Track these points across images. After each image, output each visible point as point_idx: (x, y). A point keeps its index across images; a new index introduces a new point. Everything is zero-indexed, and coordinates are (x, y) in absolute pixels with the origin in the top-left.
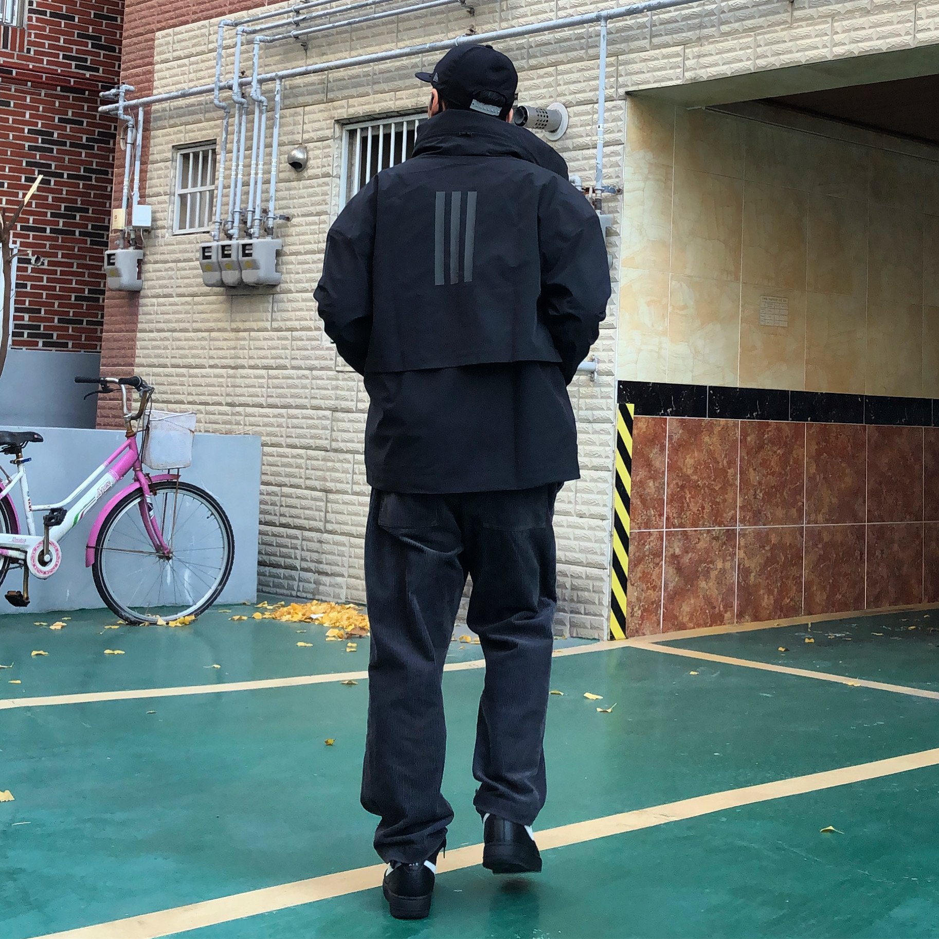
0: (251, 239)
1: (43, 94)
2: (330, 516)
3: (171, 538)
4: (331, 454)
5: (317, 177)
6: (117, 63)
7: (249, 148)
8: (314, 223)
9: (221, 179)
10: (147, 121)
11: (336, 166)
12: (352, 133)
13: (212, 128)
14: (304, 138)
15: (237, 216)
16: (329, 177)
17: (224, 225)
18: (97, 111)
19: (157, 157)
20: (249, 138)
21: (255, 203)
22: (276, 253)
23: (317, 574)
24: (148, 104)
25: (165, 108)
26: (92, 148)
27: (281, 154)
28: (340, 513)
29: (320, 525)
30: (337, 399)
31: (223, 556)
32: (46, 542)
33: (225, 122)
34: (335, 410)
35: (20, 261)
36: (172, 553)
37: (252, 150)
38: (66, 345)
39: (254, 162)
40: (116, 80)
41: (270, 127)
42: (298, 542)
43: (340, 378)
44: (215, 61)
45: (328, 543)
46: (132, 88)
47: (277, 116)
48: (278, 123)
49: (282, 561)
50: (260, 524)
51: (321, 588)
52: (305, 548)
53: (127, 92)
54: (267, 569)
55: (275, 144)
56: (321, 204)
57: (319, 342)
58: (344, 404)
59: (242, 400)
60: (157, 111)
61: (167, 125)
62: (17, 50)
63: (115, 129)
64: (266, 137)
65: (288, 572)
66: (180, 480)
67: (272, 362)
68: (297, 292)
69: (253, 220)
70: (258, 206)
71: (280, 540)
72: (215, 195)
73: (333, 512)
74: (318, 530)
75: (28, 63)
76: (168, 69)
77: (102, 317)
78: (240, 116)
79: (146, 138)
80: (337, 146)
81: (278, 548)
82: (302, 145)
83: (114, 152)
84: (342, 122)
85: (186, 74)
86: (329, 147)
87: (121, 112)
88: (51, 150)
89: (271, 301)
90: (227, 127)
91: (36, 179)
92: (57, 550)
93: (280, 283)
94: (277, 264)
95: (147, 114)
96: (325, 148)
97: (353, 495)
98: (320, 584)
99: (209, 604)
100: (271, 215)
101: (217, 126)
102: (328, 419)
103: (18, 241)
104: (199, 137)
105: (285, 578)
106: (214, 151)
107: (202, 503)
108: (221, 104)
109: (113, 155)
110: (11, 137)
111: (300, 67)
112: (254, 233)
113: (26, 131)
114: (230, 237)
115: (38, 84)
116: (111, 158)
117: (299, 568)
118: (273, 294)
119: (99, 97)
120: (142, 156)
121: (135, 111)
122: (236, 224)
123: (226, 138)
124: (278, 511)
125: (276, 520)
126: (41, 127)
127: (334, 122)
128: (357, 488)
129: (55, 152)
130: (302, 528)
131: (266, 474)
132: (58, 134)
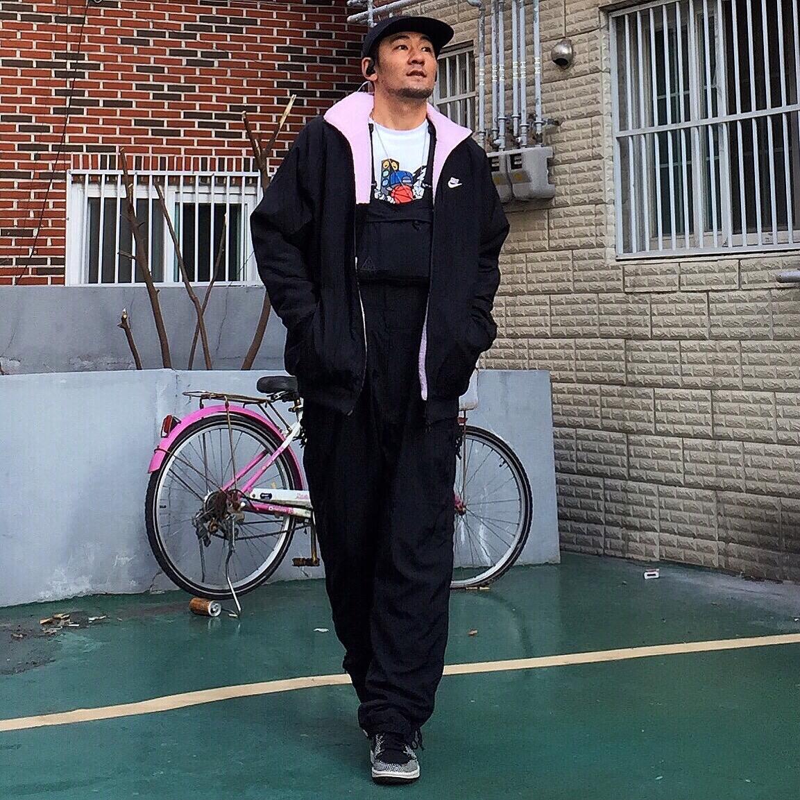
0: (519, 148)
1: (289, 8)
2: (633, 461)
3: (463, 489)
4: (628, 388)
5: (585, 74)
7: (508, 48)
8: (587, 126)
9: (481, 84)
11: (605, 60)
12: (619, 22)
13: (467, 28)
14: (567, 31)
15: (502, 124)
16: (598, 72)
17: (489, 135)
18: (346, 22)
20: (508, 37)
21: (520, 108)
22: (548, 163)
23: (624, 528)
24: (397, 9)
25: (416, 11)
26: (343, 62)
27: (543, 51)
28: (644, 457)
29: (624, 471)
30: (629, 324)
31: (521, 510)
33: (481, 21)
34: (627, 338)
36: (465, 507)
37: (512, 49)
39: (515, 63)
41: (530, 22)
42: (601, 492)
43: (631, 301)
45: (634, 492)
47: (536, 9)
48: (537, 16)
49: (584, 514)
50: (556, 471)
51: (631, 544)
52: (608, 499)
54: (569, 523)
55: (537, 40)
56: (592, 103)
57: (603, 261)
58: (638, 330)
59: (525, 330)
64: (526, 34)
65: (592, 527)
66: (467, 424)
67: (554, 286)
68: (574, 205)
69: (519, 127)
70: (524, 111)
71: (580, 490)
72: (476, 103)
73: (636, 456)
74: (622, 477)
78: (497, 12)
80: (604, 36)
81: (579, 499)
82: (565, 39)
84: (608, 8)
86: (596, 38)
87: (371, 20)
88: (302, 68)
89: (546, 217)
90: (483, 26)
91: (289, 99)
93: (554, 196)
94: (549, 175)
96: (590, 40)
97: (657, 435)
98: (629, 540)
99: (509, 565)
100: (538, 120)
101: (472, 26)
102: (621, 348)
105: (589, 533)
106: (471, 53)
107: (493, 449)
110: (260, 57)
112: (522, 141)
113: (275, 49)
114: (496, 148)
117: (604, 522)
118: (548, 209)
119: (347, 6)
122: (502, 133)
123: (483, 39)
124: (574, 456)
125: (573, 466)
126: (290, 44)
127: (598, 10)
128: (660, 427)
129: (305, 69)
130: (602, 475)
131: (558, 414)
132: (307, 49)
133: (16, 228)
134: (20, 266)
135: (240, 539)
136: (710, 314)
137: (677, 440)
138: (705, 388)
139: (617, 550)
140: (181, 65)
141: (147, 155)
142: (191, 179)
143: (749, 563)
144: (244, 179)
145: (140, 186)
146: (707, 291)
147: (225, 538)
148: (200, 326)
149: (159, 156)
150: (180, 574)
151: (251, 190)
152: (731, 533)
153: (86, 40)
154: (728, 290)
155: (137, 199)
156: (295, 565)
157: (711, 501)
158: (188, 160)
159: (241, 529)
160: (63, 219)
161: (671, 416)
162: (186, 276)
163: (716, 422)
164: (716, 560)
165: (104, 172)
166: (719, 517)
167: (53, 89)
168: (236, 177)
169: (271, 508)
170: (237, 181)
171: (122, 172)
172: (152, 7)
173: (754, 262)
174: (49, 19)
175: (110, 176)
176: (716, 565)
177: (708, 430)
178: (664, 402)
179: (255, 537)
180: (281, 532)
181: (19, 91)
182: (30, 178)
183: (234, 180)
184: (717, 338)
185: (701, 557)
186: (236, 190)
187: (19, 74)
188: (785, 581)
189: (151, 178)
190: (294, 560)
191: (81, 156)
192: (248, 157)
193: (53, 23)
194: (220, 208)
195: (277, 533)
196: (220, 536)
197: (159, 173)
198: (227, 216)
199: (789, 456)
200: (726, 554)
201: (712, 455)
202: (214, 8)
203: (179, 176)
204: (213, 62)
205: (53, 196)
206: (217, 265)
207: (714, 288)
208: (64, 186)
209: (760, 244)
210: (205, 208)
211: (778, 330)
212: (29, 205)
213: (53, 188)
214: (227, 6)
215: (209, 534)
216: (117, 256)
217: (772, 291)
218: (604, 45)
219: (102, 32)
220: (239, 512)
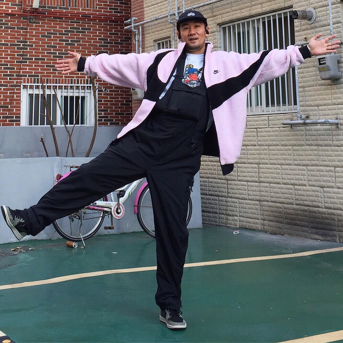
1: (103, 24)
2: (229, 190)
6: (129, 9)
10: (143, 31)
11: (219, 43)
12: (224, 29)
13: (168, 31)
16: (216, 48)
18: (124, 29)
19: (148, 45)
23: (226, 215)
24: (142, 25)
25: (149, 25)
26: (123, 44)
28: (234, 189)
29: (226, 194)
32: (118, 204)
33: (173, 29)
35: (99, 91)
38: (118, 124)
40: (130, 16)
42: (217, 202)
44: (168, 5)
45: (230, 202)
46: (136, 18)
49: (211, 210)
50: (201, 194)
52: (220, 205)
53: (135, 20)
54: (205, 213)
60: (146, 27)
61: (151, 32)
62: (92, 7)
63: (131, 35)
65: (214, 215)
71: (210, 201)
73: (230, 189)
74: (225, 197)
75: (97, 12)
76: (149, 10)
77: (132, 111)
79: (143, 38)
80: (219, 34)
81: (209, 205)
83: (131, 45)
84: (221, 24)
85: (156, 11)
86: (216, 35)
87: (133, 28)
88: (107, 46)
90: (174, 31)
92: (123, 207)
95: (142, 28)
96: (213, 36)
97: (238, 181)
98: (228, 220)
101: (170, 31)
103: (98, 83)
104: (164, 36)
105: (213, 217)
106: (170, 41)
108: (171, 22)
109: (131, 46)
110: (92, 42)
111: (202, 3)
113: (98, 39)
115: (101, 20)
116: (130, 47)
117: (219, 213)
119: (124, 23)
120: (142, 45)
121: (138, 28)
123: (174, 35)
124: (208, 189)
125: (207, 192)
126: (103, 37)
127: (216, 24)
128: (239, 178)
129: (109, 47)
130: (218, 196)
131: (202, 173)
132: (110, 39)
133: (2, 105)
134: (4, 119)
135: (85, 219)
136: (258, 136)
137: (246, 183)
138: (256, 164)
139: (224, 223)
140: (63, 45)
141: (51, 78)
142: (67, 87)
143: (272, 228)
144: (86, 87)
145: (48, 89)
146: (257, 128)
147: (79, 219)
148: (70, 141)
149: (55, 78)
150: (63, 232)
151: (89, 91)
152: (266, 217)
153: (28, 36)
154: (264, 128)
155: (47, 94)
156: (105, 229)
157: (258, 205)
158: (66, 80)
159: (85, 216)
160: (20, 102)
161: (244, 174)
162: (65, 123)
163: (260, 176)
164: (260, 227)
165: (35, 84)
166: (261, 211)
167: (16, 54)
168: (83, 86)
169: (96, 208)
170: (83, 88)
171: (41, 84)
172: (52, 24)
173: (273, 117)
174: (14, 28)
175: (37, 86)
176: (260, 229)
177: (257, 179)
178: (241, 169)
179: (90, 219)
180: (99, 217)
181: (3, 54)
182: (8, 87)
183: (82, 87)
184: (260, 145)
185: (254, 226)
186: (83, 91)
187: (3, 48)
188: (285, 235)
189: (52, 86)
190: (105, 227)
191: (26, 79)
192: (88, 79)
193: (16, 30)
194: (77, 98)
195: (98, 217)
196: (77, 218)
197: (55, 85)
198: (80, 100)
199: (287, 189)
200: (263, 225)
201: (259, 188)
202: (75, 24)
203: (62, 86)
204: (75, 44)
205: (16, 93)
206: (76, 119)
207: (259, 127)
208: (20, 89)
209: (276, 111)
210: (72, 98)
211: (283, 143)
212: (7, 96)
213: (16, 90)
214: (80, 23)
215: (73, 217)
216: (39, 115)
217: (280, 128)
218: (219, 37)
219: (34, 33)
220: (84, 210)
